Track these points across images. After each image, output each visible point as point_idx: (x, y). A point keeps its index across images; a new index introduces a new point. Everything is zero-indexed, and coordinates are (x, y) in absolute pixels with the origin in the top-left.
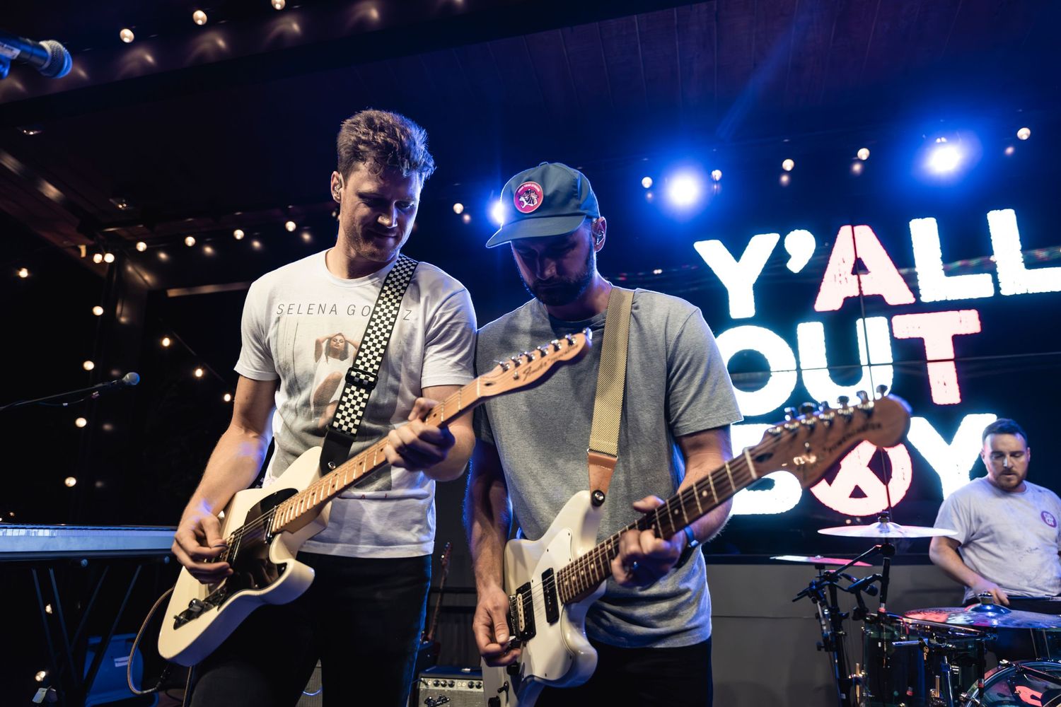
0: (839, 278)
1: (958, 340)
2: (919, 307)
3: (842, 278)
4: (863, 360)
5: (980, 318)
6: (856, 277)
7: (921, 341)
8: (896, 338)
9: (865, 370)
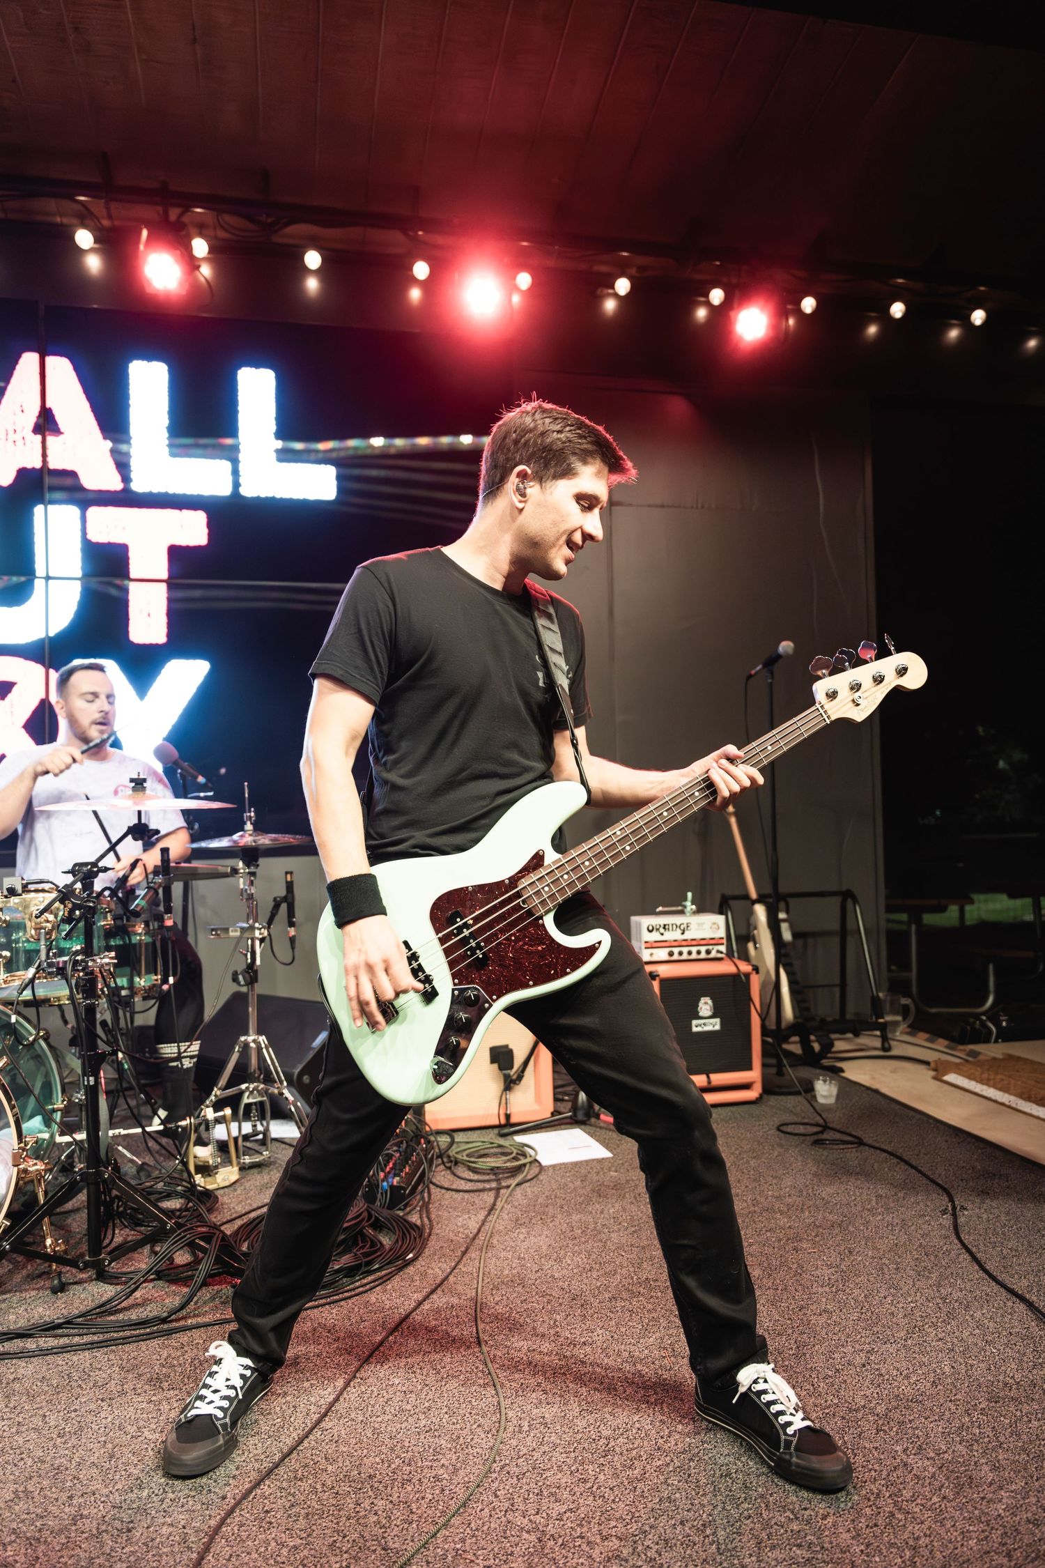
0: (12, 436)
1: (176, 553)
2: (126, 498)
3: (18, 437)
4: (40, 570)
5: (209, 525)
6: (39, 437)
7: (124, 548)
8: (90, 541)
9: (39, 584)
